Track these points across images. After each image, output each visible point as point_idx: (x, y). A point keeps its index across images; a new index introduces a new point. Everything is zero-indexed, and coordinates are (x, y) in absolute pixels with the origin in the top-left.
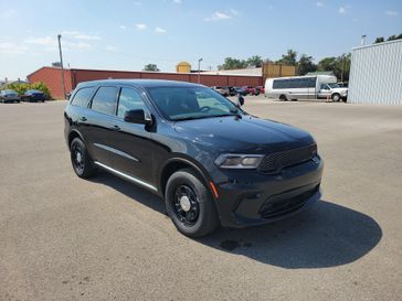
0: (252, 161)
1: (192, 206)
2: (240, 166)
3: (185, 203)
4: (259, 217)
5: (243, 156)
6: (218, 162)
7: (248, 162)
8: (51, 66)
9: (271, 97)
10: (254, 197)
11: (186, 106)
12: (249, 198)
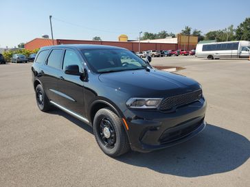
0: (153, 102)
1: (111, 134)
2: (145, 107)
3: (107, 132)
4: (159, 144)
5: (147, 99)
6: (129, 103)
7: (151, 103)
8: (41, 38)
9: (201, 57)
10: (155, 129)
11: (112, 63)
12: (151, 130)
